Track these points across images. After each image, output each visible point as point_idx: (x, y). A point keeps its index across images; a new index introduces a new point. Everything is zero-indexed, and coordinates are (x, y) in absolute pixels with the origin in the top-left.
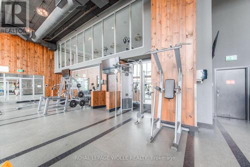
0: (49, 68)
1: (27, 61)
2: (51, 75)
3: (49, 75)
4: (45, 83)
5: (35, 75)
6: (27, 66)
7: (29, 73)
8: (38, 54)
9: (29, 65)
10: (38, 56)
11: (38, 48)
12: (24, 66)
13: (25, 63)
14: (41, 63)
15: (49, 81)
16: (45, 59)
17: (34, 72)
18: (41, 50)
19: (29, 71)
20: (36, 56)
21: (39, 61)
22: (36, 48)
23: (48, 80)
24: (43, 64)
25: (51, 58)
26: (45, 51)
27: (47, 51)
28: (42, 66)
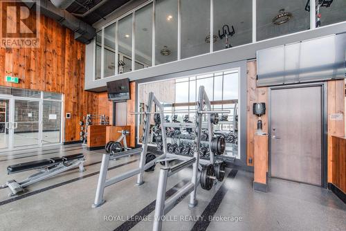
0: (75, 79)
1: (29, 60)
2: (78, 94)
3: (73, 92)
4: (66, 110)
5: (45, 91)
6: (29, 70)
7: (32, 87)
8: (53, 46)
9: (33, 67)
10: (54, 51)
11: (54, 33)
12: (21, 69)
13: (23, 62)
14: (60, 65)
15: (74, 107)
16: (67, 58)
17: (43, 85)
18: (60, 39)
19: (33, 81)
20: (49, 50)
21: (55, 61)
22: (49, 32)
23: (71, 104)
24: (63, 68)
25: (79, 57)
26: (67, 42)
27: (72, 42)
28: (60, 73)
